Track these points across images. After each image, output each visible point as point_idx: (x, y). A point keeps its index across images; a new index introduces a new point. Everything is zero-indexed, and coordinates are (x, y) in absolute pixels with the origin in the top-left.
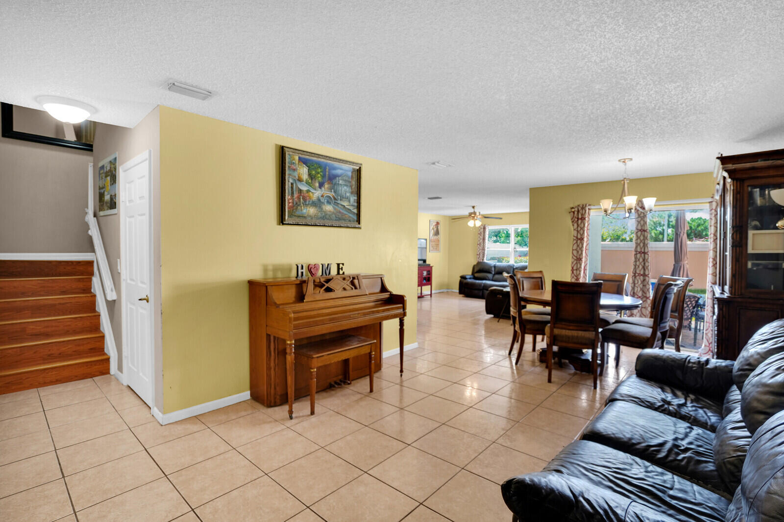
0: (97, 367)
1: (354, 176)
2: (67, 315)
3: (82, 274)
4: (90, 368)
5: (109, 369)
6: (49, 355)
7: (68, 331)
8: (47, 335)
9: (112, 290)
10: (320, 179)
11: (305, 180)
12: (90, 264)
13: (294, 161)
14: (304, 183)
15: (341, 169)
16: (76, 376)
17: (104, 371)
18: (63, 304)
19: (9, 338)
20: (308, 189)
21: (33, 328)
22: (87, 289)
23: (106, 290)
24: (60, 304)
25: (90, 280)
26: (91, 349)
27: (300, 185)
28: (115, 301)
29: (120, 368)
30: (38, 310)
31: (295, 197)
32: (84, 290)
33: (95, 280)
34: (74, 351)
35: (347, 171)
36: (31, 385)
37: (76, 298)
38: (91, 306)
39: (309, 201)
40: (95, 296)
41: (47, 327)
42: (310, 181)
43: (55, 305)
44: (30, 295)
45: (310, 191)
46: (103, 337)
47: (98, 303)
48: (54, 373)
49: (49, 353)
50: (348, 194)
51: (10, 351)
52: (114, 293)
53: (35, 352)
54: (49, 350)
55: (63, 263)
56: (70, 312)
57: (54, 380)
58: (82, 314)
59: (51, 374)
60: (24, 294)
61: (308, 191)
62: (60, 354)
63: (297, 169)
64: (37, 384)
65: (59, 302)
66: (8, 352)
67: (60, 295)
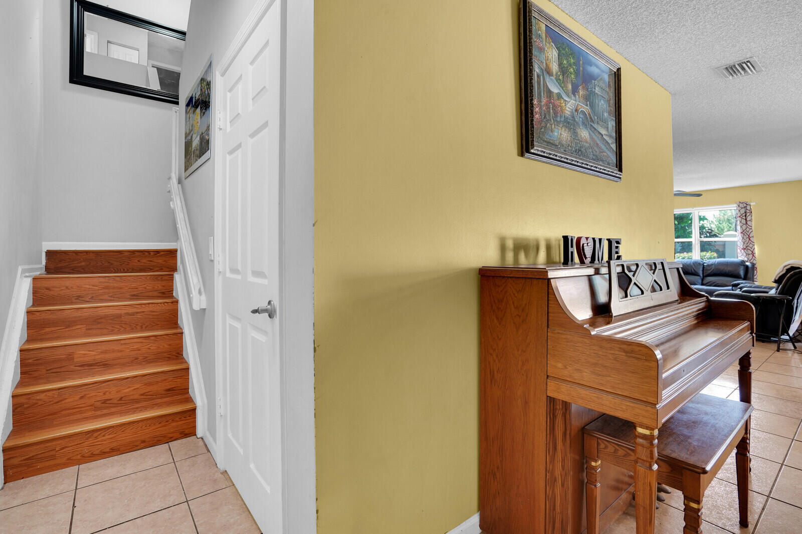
0: (174, 424)
1: (611, 83)
2: (137, 332)
3: (161, 270)
4: (165, 426)
5: (195, 427)
6: (105, 402)
7: (137, 359)
8: (106, 365)
9: (200, 293)
10: (573, 76)
11: (554, 73)
12: (172, 253)
13: (540, 32)
14: (553, 78)
15: (597, 67)
16: (143, 442)
17: (187, 432)
18: (133, 314)
19: (47, 370)
20: (559, 91)
21: (85, 354)
22: (168, 292)
23: (192, 293)
24: (128, 314)
25: (171, 278)
26: (169, 390)
27: (549, 82)
28: (205, 309)
29: (212, 428)
30: (97, 323)
31: (543, 104)
32: (163, 293)
33: (178, 277)
34: (142, 395)
35: (603, 72)
36: (69, 459)
37: (151, 305)
38: (171, 319)
39: (561, 117)
40: (177, 302)
41: (105, 352)
42: (561, 77)
43: (120, 316)
44: (87, 299)
45: (562, 97)
46: (187, 370)
47: (181, 313)
48: (107, 437)
49: (106, 397)
50: (606, 115)
51: (42, 396)
52: (203, 297)
53: (82, 398)
54: (104, 394)
55: (137, 254)
56: (142, 327)
57: (108, 450)
58: (157, 330)
59: (103, 438)
60: (79, 299)
61: (559, 96)
62: (121, 399)
63: (544, 49)
64: (79, 457)
65: (126, 311)
66: (38, 398)
67: (131, 299)
